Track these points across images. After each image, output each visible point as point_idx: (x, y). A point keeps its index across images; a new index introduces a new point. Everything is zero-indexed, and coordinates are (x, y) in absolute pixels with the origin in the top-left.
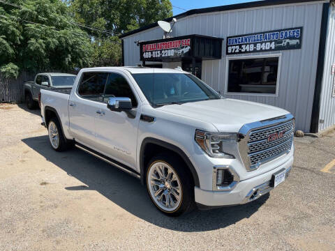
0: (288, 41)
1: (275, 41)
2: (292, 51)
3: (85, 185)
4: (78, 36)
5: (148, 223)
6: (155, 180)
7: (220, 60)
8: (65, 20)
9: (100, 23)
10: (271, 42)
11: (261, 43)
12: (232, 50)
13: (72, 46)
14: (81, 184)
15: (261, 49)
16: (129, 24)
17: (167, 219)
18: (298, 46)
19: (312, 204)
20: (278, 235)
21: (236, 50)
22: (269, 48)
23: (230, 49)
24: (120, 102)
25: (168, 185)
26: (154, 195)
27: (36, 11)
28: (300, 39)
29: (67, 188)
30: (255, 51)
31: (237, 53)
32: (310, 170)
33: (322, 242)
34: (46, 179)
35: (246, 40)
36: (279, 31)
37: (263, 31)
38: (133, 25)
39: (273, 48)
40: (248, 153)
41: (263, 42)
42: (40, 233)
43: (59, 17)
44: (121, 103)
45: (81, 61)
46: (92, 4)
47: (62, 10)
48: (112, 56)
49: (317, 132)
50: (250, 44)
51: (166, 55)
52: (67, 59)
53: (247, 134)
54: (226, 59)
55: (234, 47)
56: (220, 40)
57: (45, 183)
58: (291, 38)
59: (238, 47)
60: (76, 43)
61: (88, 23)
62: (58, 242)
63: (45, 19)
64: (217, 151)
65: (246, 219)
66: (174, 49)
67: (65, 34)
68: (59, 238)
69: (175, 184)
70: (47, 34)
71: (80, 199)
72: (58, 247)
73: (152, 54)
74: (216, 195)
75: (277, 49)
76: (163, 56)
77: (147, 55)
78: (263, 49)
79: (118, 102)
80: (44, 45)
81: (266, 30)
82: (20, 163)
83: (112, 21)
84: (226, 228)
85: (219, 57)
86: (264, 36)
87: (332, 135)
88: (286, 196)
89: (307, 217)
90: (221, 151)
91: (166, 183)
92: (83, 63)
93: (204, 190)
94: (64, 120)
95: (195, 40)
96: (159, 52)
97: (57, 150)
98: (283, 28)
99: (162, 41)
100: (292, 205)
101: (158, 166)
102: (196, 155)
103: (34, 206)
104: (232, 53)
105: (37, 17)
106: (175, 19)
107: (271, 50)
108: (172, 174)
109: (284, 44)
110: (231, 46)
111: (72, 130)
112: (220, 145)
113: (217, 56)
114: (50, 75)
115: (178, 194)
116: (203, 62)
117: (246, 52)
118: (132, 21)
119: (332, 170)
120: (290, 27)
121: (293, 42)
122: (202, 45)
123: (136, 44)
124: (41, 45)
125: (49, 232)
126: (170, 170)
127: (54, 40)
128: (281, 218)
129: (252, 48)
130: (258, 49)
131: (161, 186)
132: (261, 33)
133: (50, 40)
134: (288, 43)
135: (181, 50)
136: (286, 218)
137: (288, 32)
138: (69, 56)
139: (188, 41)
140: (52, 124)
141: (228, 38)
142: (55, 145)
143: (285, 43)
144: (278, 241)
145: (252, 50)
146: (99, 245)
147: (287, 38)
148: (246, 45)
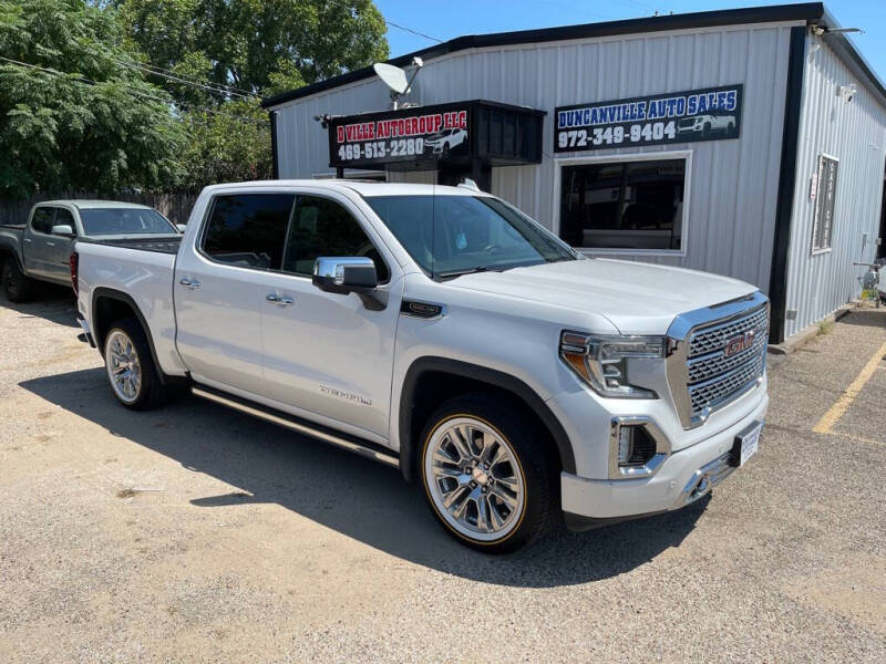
0: (707, 118)
1: (675, 119)
2: (717, 144)
3: (241, 491)
4: (142, 100)
5: (438, 575)
6: (446, 466)
7: (538, 167)
8: (108, 55)
9: (194, 66)
10: (666, 121)
11: (643, 125)
12: (570, 140)
13: (129, 127)
14: (229, 489)
15: (643, 138)
16: (276, 70)
17: (485, 560)
18: (733, 132)
19: (813, 506)
20: (756, 580)
21: (578, 139)
22: (660, 137)
23: (563, 137)
24: (346, 269)
25: (480, 475)
26: (443, 503)
27: (29, 29)
28: (738, 114)
29: (195, 502)
30: (627, 143)
31: (582, 148)
32: (788, 430)
33: (858, 589)
34: (129, 483)
35: (603, 115)
36: (686, 94)
37: (645, 95)
38: (285, 73)
39: (672, 136)
40: (689, 385)
41: (647, 122)
42: (165, 616)
43: (94, 47)
44: (349, 271)
45: (154, 168)
46: (173, 14)
47: (100, 29)
48: (239, 156)
49: (783, 341)
50: (614, 126)
51: (403, 153)
52: (114, 162)
53: (685, 337)
54: (554, 165)
55: (573, 134)
56: (538, 116)
57: (131, 493)
58: (714, 112)
59: (584, 132)
60: (141, 120)
61: (162, 65)
62: (221, 635)
63: (56, 52)
64: (615, 382)
65: (671, 549)
66: (425, 137)
67: (109, 93)
68: (219, 623)
69: (504, 470)
70: (61, 94)
71: (239, 525)
72: (227, 647)
73: (362, 148)
74: (618, 491)
75: (683, 138)
76: (394, 154)
77: (347, 153)
78: (648, 138)
79: (342, 270)
80: (53, 123)
81: (653, 93)
82: (40, 446)
83: (226, 61)
84: (635, 572)
85: (536, 157)
86: (647, 106)
87: (816, 347)
88: (749, 491)
89: (809, 535)
90: (624, 382)
91: (477, 472)
92: (162, 174)
93: (587, 480)
94: (157, 321)
95: (479, 112)
96: (382, 144)
97: (136, 407)
98: (695, 87)
99: (391, 115)
100: (768, 510)
101: (454, 427)
102: (566, 395)
103: (121, 551)
104: (568, 149)
105: (31, 46)
106: (418, 61)
107: (666, 140)
108: (496, 446)
109: (699, 125)
110: (567, 130)
111: (184, 349)
112: (622, 366)
113: (532, 154)
114: (76, 206)
115: (513, 494)
116: (495, 170)
117: (604, 145)
118: (281, 62)
119: (836, 427)
120: (713, 85)
121: (721, 122)
122: (495, 127)
123: (319, 124)
124: (46, 121)
125: (186, 612)
126: (491, 436)
127: (82, 110)
128: (752, 542)
129: (619, 135)
130: (633, 139)
131: (464, 480)
132: (642, 99)
133: (70, 107)
134: (708, 125)
135: (442, 141)
136: (766, 541)
137: (707, 96)
138: (122, 154)
139: (461, 118)
140: (117, 336)
141: (557, 110)
142: (129, 394)
143: (702, 124)
144: (761, 593)
145: (619, 140)
146: (333, 631)
147: (705, 113)
148: (605, 127)
